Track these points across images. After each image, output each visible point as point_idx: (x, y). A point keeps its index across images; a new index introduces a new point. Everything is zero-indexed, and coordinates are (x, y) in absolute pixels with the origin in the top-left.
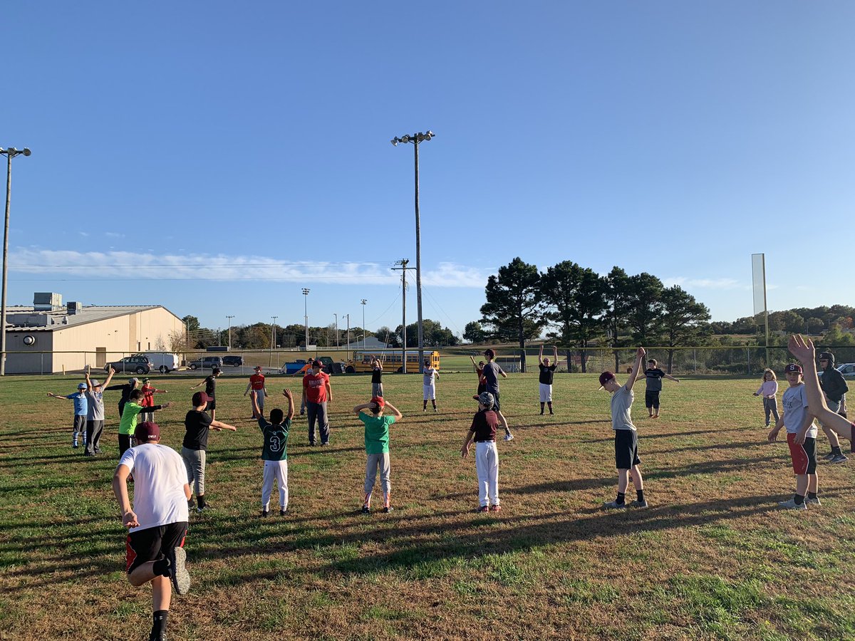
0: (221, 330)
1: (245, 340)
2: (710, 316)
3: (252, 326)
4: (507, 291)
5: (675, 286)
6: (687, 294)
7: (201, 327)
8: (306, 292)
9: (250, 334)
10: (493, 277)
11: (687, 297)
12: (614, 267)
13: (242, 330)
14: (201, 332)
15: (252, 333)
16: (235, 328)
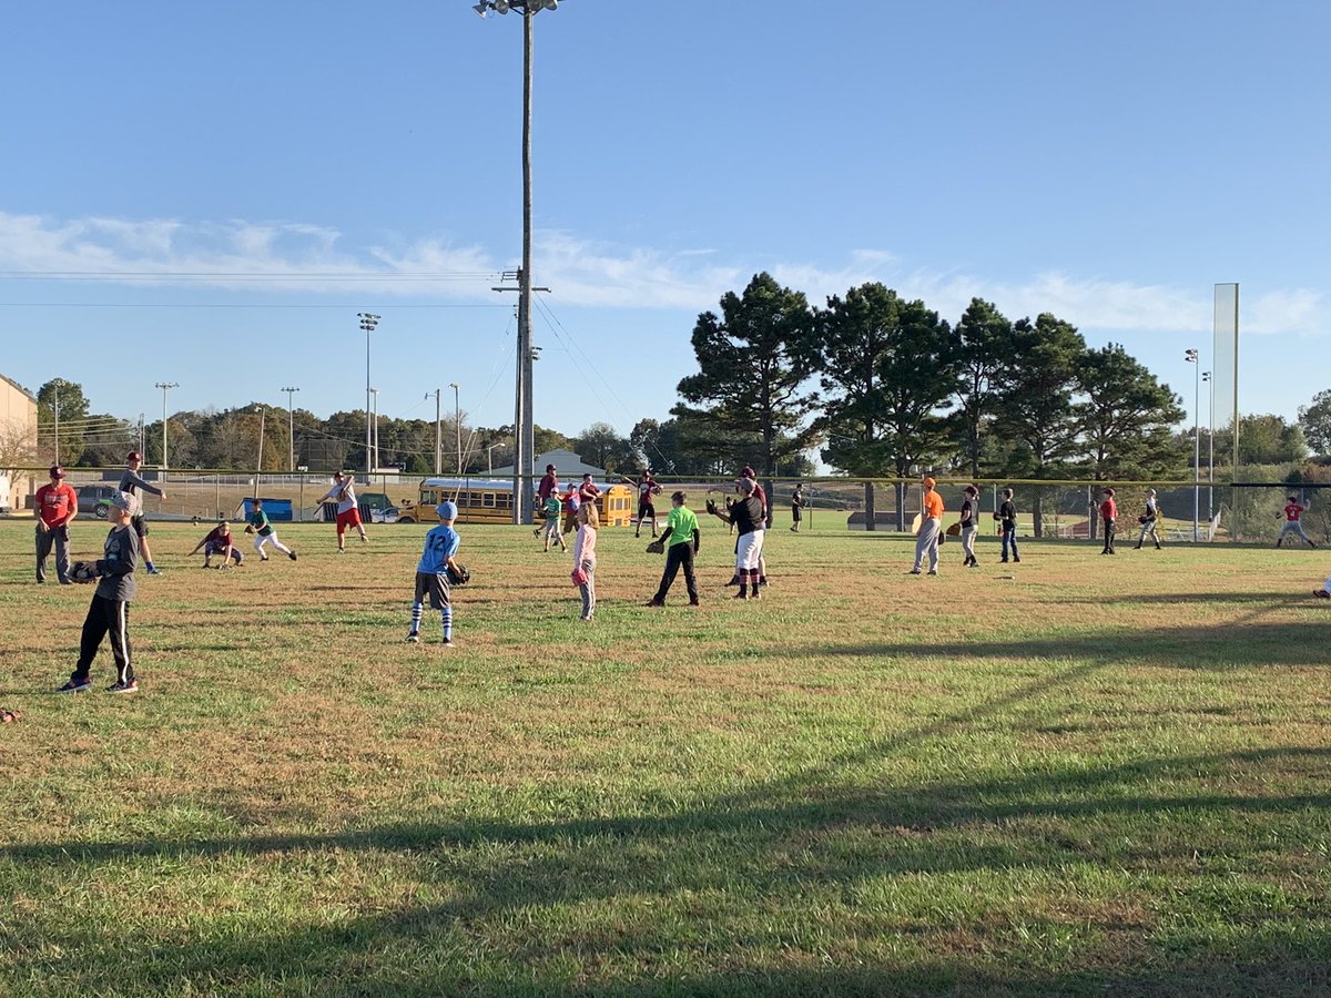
0: (148, 422)
1: (212, 450)
2: (1184, 413)
3: (236, 412)
4: (742, 350)
5: (1110, 345)
6: (1137, 363)
7: (91, 411)
8: (368, 324)
9: (226, 433)
10: (710, 316)
11: (1135, 371)
12: (974, 300)
13: (207, 422)
14: (95, 425)
15: (232, 431)
16: (190, 416)
